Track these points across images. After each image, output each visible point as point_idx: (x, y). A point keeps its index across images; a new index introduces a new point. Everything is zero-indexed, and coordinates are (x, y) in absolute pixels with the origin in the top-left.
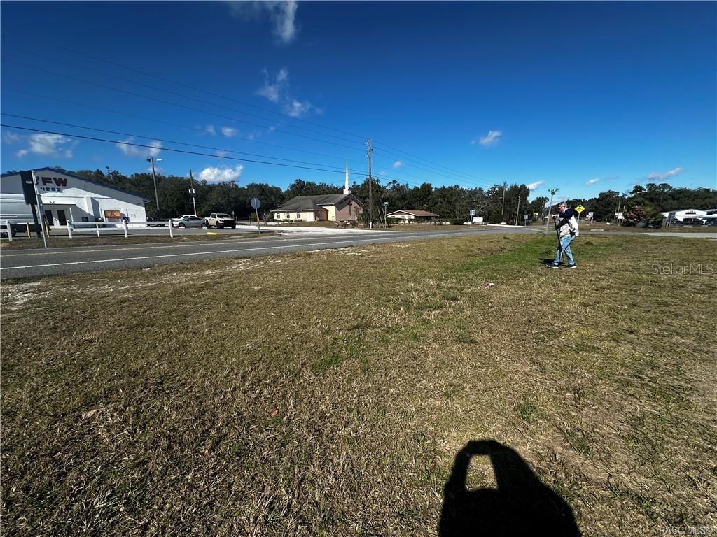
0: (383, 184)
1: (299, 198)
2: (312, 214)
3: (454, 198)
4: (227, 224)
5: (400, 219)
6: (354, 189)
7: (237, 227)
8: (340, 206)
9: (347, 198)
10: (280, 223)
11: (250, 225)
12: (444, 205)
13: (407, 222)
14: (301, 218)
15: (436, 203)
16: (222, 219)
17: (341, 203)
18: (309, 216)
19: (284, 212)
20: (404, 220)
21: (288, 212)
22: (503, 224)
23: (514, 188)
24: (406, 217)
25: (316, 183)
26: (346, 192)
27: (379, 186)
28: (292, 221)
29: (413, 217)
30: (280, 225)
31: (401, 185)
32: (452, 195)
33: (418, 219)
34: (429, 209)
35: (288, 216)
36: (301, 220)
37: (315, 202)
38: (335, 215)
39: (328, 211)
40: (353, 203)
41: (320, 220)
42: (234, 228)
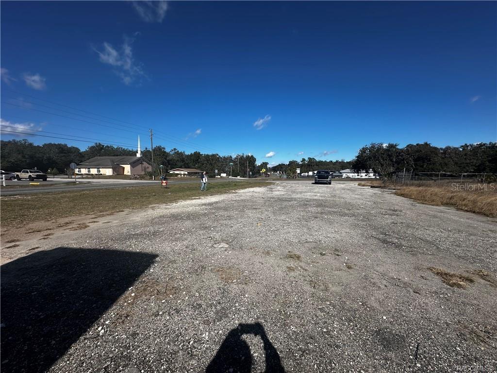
0: (168, 150)
1: (99, 158)
2: (111, 170)
3: (214, 162)
4: (38, 177)
5: (178, 174)
6: (145, 153)
7: (48, 179)
8: (133, 165)
9: (139, 159)
10: (84, 176)
11: (54, 178)
12: (208, 166)
13: (182, 176)
14: (101, 173)
15: (203, 164)
16: (34, 174)
17: (134, 162)
18: (108, 172)
19: (86, 168)
20: (181, 174)
21: (89, 168)
22: (239, 177)
23: (248, 157)
24: (182, 173)
25: (114, 146)
26: (138, 155)
27: (165, 152)
28: (93, 175)
29: (186, 173)
30: (83, 178)
31: (180, 151)
32: (212, 160)
33: (189, 174)
34: (198, 168)
35: (89, 171)
36: (101, 174)
37: (113, 161)
38: (130, 171)
39: (124, 168)
40: (144, 163)
41: (118, 175)
42: (45, 180)
